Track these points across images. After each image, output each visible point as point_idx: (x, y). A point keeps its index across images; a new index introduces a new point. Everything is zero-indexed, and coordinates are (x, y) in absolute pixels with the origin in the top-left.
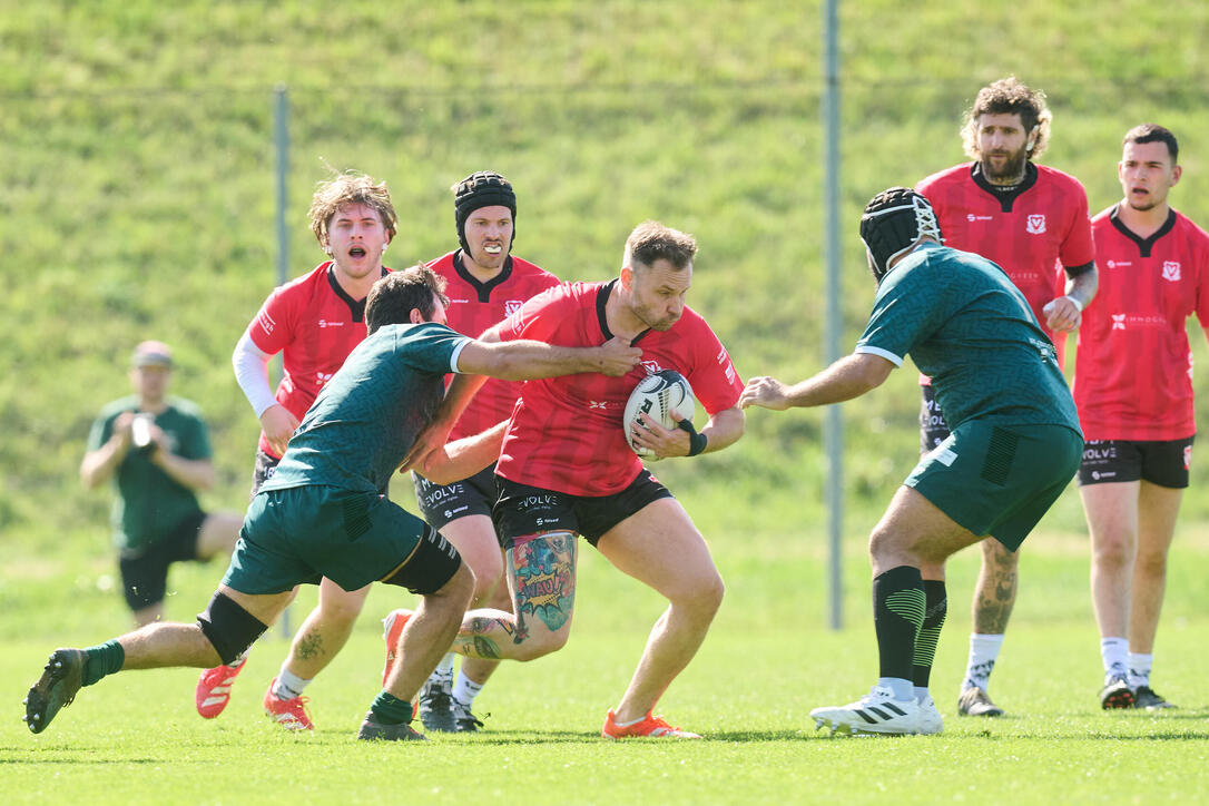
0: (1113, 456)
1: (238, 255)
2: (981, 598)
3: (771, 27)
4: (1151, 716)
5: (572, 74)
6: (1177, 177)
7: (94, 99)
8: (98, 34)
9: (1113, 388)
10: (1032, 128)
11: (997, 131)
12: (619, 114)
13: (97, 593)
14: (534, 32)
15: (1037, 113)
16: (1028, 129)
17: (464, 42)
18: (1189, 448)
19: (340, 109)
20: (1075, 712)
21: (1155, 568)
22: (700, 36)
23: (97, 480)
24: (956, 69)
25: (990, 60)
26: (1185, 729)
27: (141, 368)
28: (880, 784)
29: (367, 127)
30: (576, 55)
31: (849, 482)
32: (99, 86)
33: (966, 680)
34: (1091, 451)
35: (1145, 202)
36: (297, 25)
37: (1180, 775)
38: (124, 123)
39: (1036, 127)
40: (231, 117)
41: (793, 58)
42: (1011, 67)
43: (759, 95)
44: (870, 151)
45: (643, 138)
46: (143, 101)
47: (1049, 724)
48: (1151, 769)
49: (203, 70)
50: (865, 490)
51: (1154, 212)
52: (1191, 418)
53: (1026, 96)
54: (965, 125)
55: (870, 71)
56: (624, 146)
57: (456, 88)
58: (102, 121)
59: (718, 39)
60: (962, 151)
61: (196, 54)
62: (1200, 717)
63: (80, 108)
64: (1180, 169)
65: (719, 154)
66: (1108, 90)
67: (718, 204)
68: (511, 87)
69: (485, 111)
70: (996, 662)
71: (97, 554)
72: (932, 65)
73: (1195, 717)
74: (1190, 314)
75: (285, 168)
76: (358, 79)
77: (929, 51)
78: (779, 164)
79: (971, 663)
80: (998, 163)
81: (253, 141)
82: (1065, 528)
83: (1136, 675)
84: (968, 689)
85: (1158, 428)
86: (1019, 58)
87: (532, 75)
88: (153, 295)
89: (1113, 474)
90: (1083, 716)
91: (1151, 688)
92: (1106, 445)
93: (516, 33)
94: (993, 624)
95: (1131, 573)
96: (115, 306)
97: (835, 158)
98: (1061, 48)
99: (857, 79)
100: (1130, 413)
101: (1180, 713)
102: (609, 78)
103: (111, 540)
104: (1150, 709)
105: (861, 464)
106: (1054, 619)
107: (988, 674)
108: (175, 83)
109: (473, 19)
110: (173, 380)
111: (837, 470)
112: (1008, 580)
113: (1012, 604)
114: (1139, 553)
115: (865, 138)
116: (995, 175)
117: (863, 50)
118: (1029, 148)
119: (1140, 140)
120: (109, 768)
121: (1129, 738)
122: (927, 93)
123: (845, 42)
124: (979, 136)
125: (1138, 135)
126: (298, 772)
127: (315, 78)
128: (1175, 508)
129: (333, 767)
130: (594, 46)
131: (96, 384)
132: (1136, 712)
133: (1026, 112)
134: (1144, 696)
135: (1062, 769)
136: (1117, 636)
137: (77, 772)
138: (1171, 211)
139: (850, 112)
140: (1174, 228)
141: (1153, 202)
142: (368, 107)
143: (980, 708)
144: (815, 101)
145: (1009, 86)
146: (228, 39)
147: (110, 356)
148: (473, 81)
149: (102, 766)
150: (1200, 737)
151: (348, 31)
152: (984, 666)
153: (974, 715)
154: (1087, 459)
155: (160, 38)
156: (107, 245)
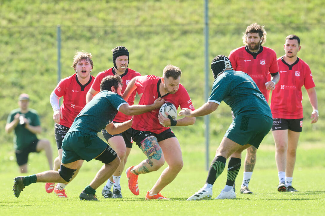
0: (280, 123)
1: (47, 70)
2: (246, 162)
3: (190, 9)
4: (292, 194)
5: (137, 22)
6: (300, 49)
7: (9, 29)
8: (10, 12)
9: (281, 105)
10: (262, 36)
11: (253, 38)
12: (150, 33)
13: (9, 161)
14: (127, 11)
15: (263, 33)
16: (261, 37)
17: (108, 14)
18: (302, 121)
19: (75, 31)
20: (272, 193)
21: (293, 154)
22: (171, 12)
23: (10, 131)
24: (240, 21)
25: (249, 18)
26: (301, 197)
27: (21, 101)
28: (220, 212)
29: (82, 36)
30: (138, 17)
31: (211, 131)
32: (10, 25)
33: (243, 184)
34: (275, 121)
35: (291, 55)
36: (63, 9)
37: (300, 210)
38: (17, 35)
39: (263, 36)
40: (45, 34)
41: (196, 18)
42: (255, 20)
43: (187, 28)
44: (217, 43)
45: (156, 39)
46: (22, 29)
47: (265, 196)
48: (292, 208)
49: (38, 21)
50: (215, 133)
51: (293, 58)
52: (302, 113)
53: (260, 28)
54: (243, 36)
55: (217, 21)
56: (150, 41)
57: (106, 26)
58: (11, 35)
59: (176, 13)
60: (242, 43)
61: (36, 17)
62: (305, 194)
63: (5, 31)
64: (300, 47)
65: (176, 44)
66: (280, 26)
67: (176, 57)
68: (120, 25)
69: (114, 32)
70: (251, 179)
71: (9, 151)
72: (233, 20)
73: (304, 194)
74: (302, 86)
75: (60, 47)
76: (80, 24)
77: (233, 16)
78: (192, 46)
79: (244, 180)
80: (253, 46)
81: (52, 40)
82: (269, 143)
83: (288, 183)
84: (243, 186)
85: (293, 116)
86: (256, 18)
87: (126, 23)
88: (24, 81)
89: (281, 128)
90: (274, 194)
91: (292, 186)
92: (279, 120)
93: (122, 11)
94: (250, 169)
95: (286, 155)
96: (14, 84)
97: (207, 45)
98: (268, 15)
99: (213, 23)
100: (285, 111)
101: (300, 193)
102: (147, 23)
103: (13, 147)
104: (292, 192)
105: (214, 126)
106: (266, 168)
107: (248, 182)
108: (30, 24)
109: (110, 7)
110: (29, 104)
111: (208, 128)
112: (254, 157)
113: (255, 164)
114: (288, 149)
115: (216, 39)
116: (252, 49)
117: (215, 16)
118: (261, 42)
119: (290, 39)
120: (13, 208)
121: (286, 200)
122: (232, 27)
123: (210, 13)
124: (248, 39)
125: (290, 37)
126: (64, 209)
127: (68, 23)
128: (298, 137)
129: (73, 207)
130: (143, 15)
131: (9, 105)
132: (288, 193)
133: (260, 32)
134: (291, 188)
135: (268, 208)
136: (282, 171)
137: (4, 209)
138: (297, 58)
139: (211, 32)
140: (298, 63)
141: (293, 55)
142: (82, 31)
143: (246, 192)
144: (202, 29)
145: (255, 25)
146: (45, 13)
147: (13, 98)
148: (110, 24)
149: (11, 207)
150: (305, 199)
151: (77, 10)
152: (247, 180)
153: (245, 194)
154: (274, 124)
155: (26, 13)
156: (12, 68)
